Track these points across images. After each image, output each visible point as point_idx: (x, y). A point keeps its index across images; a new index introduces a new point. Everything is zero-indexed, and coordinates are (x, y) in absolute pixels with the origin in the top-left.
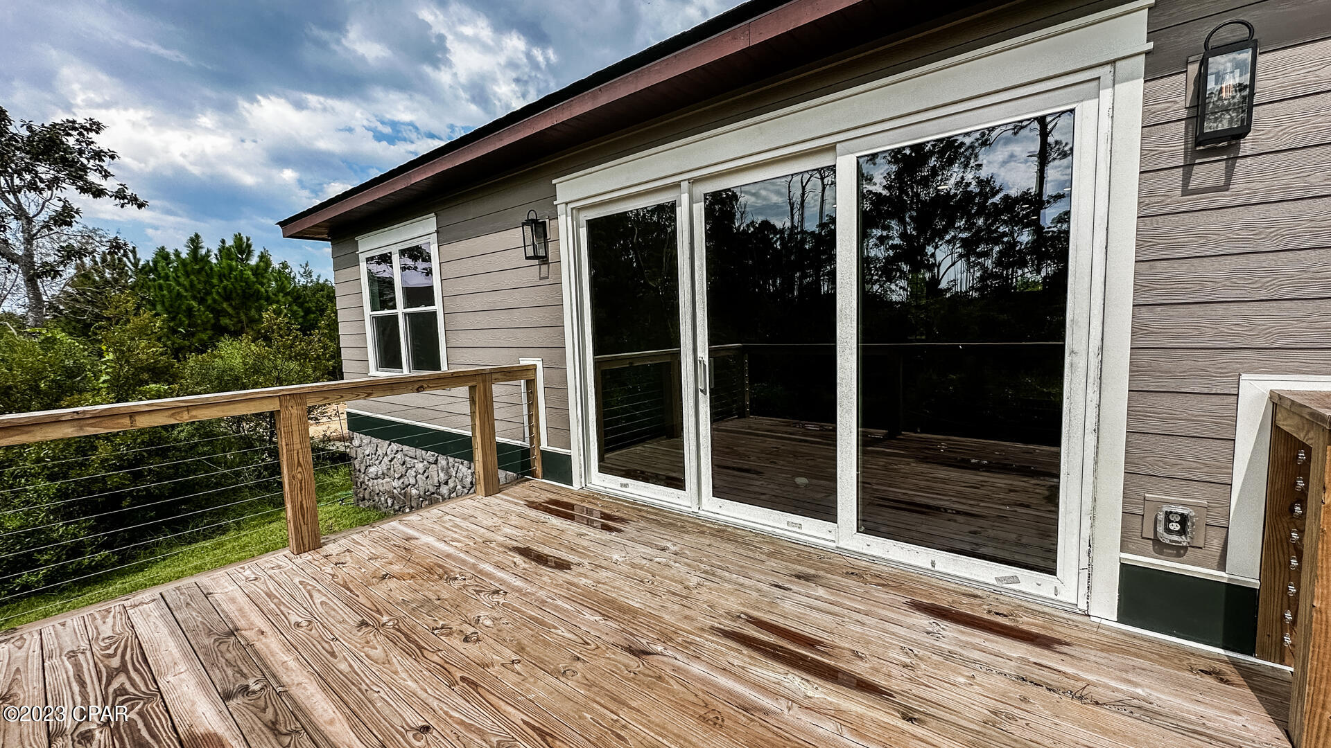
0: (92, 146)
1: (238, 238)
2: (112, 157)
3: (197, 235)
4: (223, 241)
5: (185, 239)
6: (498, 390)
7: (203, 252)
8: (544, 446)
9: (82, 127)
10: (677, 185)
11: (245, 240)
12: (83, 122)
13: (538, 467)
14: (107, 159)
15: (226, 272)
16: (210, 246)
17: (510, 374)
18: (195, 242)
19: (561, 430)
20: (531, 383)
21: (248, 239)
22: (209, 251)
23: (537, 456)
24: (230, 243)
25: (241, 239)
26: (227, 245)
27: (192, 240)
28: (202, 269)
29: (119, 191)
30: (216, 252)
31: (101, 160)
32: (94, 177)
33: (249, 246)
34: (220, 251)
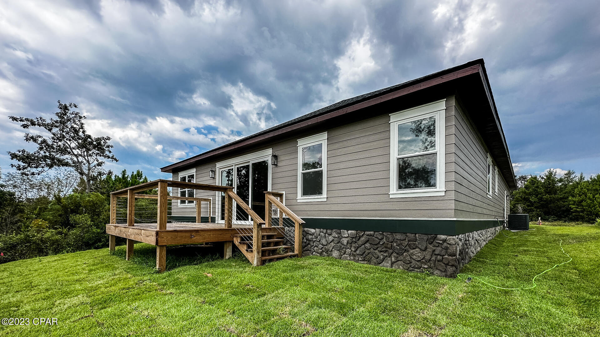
0: (106, 144)
1: (138, 172)
2: (112, 147)
3: (125, 170)
4: (133, 172)
5: (121, 172)
6: (202, 202)
7: (126, 176)
8: (211, 216)
9: (106, 139)
10: (233, 166)
11: (140, 172)
12: (105, 137)
13: (210, 220)
14: (110, 148)
15: (134, 183)
16: (129, 174)
17: (205, 200)
18: (124, 172)
19: (214, 212)
20: (210, 202)
21: (141, 172)
22: (128, 176)
23: (210, 218)
24: (135, 173)
25: (139, 172)
26: (134, 174)
27: (123, 172)
28: (125, 182)
29: (112, 157)
30: (130, 176)
31: (109, 148)
32: (107, 153)
33: (141, 174)
34: (132, 176)
